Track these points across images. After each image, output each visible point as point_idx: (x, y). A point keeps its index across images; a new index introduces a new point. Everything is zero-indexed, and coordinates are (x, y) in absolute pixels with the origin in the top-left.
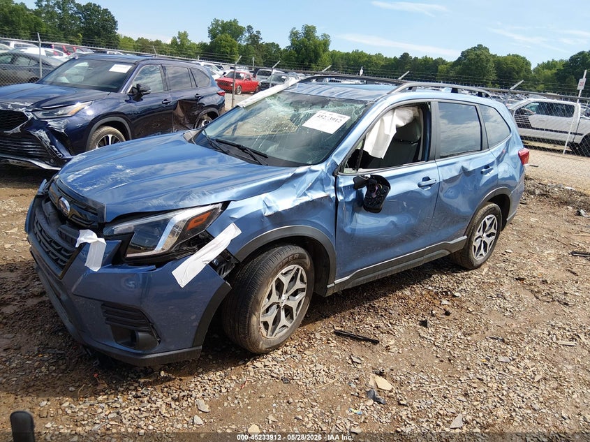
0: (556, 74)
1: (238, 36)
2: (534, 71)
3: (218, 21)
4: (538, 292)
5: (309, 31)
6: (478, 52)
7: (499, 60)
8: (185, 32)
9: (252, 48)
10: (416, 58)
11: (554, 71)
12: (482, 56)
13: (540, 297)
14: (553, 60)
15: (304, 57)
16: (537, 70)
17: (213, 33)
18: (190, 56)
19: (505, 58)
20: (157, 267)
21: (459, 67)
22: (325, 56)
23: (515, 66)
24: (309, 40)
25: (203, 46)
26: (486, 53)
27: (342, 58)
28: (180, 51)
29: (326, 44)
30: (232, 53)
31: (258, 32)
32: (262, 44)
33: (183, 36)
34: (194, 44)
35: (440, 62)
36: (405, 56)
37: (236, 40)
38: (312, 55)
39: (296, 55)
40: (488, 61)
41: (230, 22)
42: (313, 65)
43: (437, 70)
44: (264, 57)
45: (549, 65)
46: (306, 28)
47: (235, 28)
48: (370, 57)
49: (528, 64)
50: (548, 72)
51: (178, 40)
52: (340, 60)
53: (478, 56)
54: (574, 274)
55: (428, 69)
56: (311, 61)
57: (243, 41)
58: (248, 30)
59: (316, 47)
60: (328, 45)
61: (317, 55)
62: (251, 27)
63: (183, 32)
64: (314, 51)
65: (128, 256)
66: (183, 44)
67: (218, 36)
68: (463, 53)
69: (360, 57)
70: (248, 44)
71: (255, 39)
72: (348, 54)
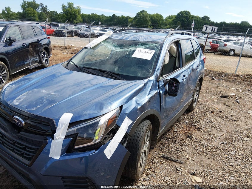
0: (173, 21)
1: (37, 9)
2: (165, 20)
3: (25, 1)
4: (222, 117)
5: (71, 5)
6: (143, 13)
7: (151, 16)
8: (9, 7)
9: (43, 13)
10: (118, 16)
11: (172, 20)
12: (145, 15)
13: (224, 119)
14: (171, 15)
15: (70, 17)
16: (166, 20)
17: (23, 7)
18: (13, 19)
19: (154, 15)
20: (96, 150)
21: (136, 20)
22: (79, 17)
23: (158, 18)
24: (71, 9)
25: (19, 14)
26: (146, 14)
27: (87, 17)
28: (7, 16)
29: (79, 11)
30: (34, 16)
31: (46, 6)
32: (49, 12)
33: (8, 9)
34: (14, 13)
35: (128, 18)
36: (114, 15)
37: (36, 10)
38: (74, 16)
39: (66, 16)
40: (147, 17)
41: (32, 2)
42: (75, 21)
43: (128, 21)
44: (51, 17)
45: (170, 17)
46: (68, 4)
47: (35, 5)
48: (99, 16)
49: (162, 17)
50: (170, 20)
51: (6, 11)
52: (86, 18)
53: (143, 15)
54: (228, 106)
55: (124, 21)
56: (73, 19)
57: (39, 11)
58: (41, 5)
59: (75, 12)
60: (80, 11)
61: (76, 16)
62: (42, 4)
63: (8, 7)
64: (74, 14)
65: (76, 147)
66: (8, 13)
67: (26, 9)
68: (137, 14)
69: (95, 16)
70: (42, 12)
71: (45, 9)
72: (89, 15)
